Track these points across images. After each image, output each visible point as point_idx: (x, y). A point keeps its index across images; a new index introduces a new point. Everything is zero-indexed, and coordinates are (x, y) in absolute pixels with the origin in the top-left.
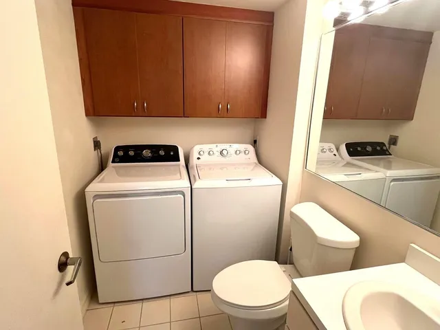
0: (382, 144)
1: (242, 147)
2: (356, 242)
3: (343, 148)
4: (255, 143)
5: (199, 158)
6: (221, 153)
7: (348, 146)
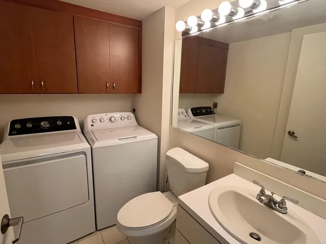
0: (209, 108)
1: (125, 114)
2: (206, 168)
3: (190, 112)
4: (134, 111)
5: (92, 125)
6: (110, 120)
7: (192, 110)
